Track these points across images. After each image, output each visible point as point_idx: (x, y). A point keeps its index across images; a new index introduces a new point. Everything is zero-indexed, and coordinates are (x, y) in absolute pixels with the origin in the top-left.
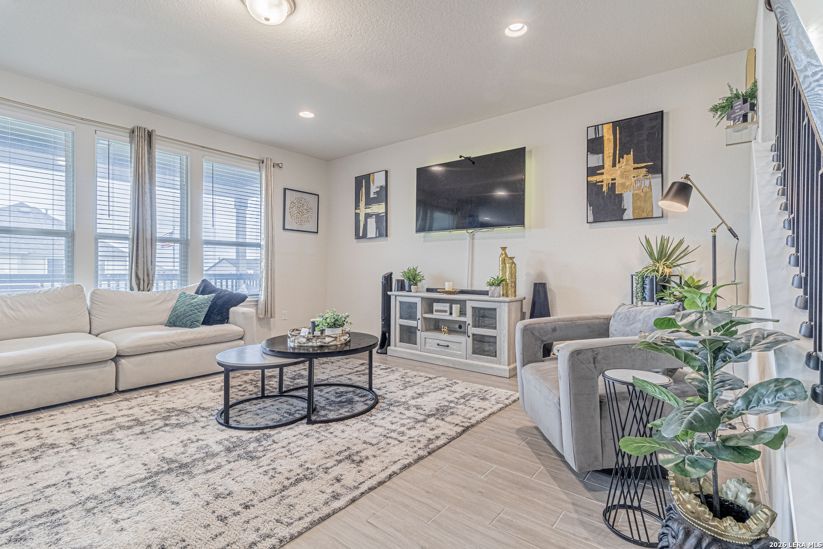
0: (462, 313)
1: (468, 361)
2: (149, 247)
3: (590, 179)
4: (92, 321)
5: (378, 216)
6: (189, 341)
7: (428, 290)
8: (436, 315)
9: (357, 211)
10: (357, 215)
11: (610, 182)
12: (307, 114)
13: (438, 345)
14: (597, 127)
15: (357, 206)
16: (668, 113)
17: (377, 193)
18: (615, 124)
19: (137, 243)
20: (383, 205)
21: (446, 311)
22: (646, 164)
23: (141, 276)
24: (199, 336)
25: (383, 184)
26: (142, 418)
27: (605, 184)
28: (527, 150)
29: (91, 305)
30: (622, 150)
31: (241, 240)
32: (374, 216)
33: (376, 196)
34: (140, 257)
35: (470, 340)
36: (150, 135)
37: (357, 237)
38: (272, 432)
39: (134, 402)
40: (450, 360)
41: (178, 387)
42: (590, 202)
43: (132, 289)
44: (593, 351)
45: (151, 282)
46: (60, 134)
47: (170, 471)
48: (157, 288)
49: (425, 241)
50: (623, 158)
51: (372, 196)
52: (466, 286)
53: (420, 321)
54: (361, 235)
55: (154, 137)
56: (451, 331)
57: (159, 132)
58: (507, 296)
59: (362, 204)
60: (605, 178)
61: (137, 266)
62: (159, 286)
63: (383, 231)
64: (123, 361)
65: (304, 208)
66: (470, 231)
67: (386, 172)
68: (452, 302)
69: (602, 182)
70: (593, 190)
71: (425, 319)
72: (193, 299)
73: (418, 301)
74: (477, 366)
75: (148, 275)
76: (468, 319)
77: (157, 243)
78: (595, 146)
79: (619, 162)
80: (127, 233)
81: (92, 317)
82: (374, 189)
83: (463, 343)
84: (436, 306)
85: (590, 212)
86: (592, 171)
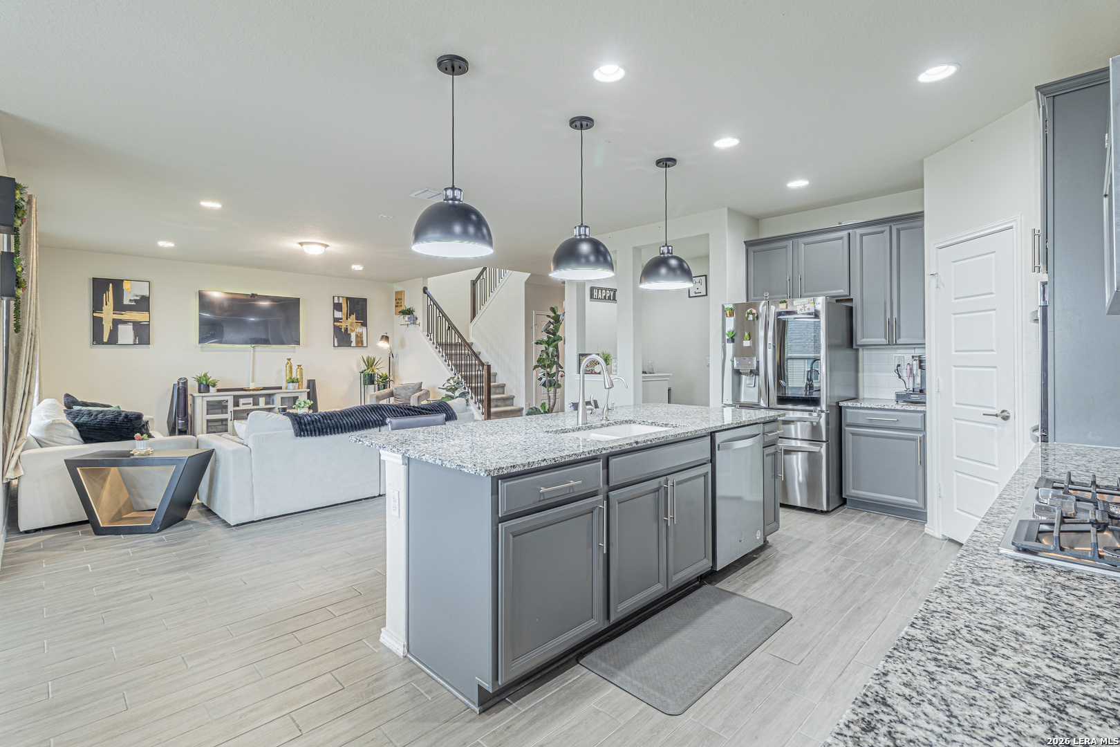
3: (335, 324)
5: (135, 324)
9: (97, 315)
10: (97, 319)
11: (345, 327)
14: (338, 297)
15: (98, 310)
16: (368, 300)
17: (133, 301)
18: (347, 299)
20: (145, 314)
21: (250, 404)
22: (360, 321)
25: (145, 294)
27: (342, 328)
28: (300, 300)
30: (350, 312)
32: (131, 324)
33: (133, 304)
42: (335, 336)
50: (351, 316)
51: (127, 302)
53: (231, 413)
54: (105, 340)
59: (107, 308)
60: (343, 325)
66: (252, 346)
67: (148, 282)
68: (256, 397)
70: (337, 330)
71: (235, 411)
73: (230, 398)
76: (278, 405)
78: (337, 307)
79: (349, 318)
82: (130, 296)
84: (242, 401)
85: (336, 341)
86: (336, 320)
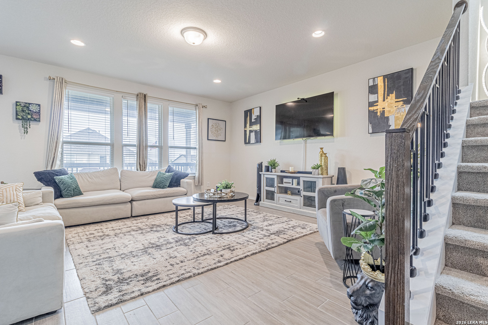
0: (298, 184)
1: (301, 210)
2: (145, 150)
3: (371, 108)
4: (121, 184)
5: (256, 131)
6: (162, 194)
7: (282, 171)
8: (285, 185)
9: (245, 129)
10: (245, 131)
11: (382, 110)
12: (217, 81)
13: (286, 201)
14: (374, 79)
15: (245, 126)
16: (416, 69)
17: (255, 119)
18: (385, 77)
19: (140, 148)
20: (259, 125)
21: (290, 183)
22: (403, 99)
23: (141, 164)
24: (166, 192)
25: (259, 114)
26: (142, 227)
27: (378, 111)
28: (334, 93)
29: (121, 177)
30: (389, 91)
31: (188, 146)
32: (254, 132)
33: (255, 121)
34: (141, 155)
35: (302, 198)
36: (145, 96)
37: (246, 143)
39: (138, 221)
40: (291, 209)
41: (157, 216)
42: (370, 122)
43: (137, 170)
44: (342, 200)
45: (146, 167)
46: (107, 98)
47: (152, 247)
48: (149, 170)
49: (280, 145)
50: (389, 96)
51: (253, 121)
52: (302, 169)
53: (276, 188)
54: (247, 142)
55: (147, 97)
56: (292, 194)
57: (149, 94)
58: (323, 175)
59: (248, 125)
60: (379, 108)
61: (140, 159)
62: (149, 169)
63: (259, 140)
64: (134, 203)
65: (218, 128)
66: (304, 139)
67: (260, 108)
68: (293, 178)
69: (377, 110)
70: (372, 115)
71: (279, 187)
72: (164, 175)
73: (275, 177)
74: (306, 212)
75: (144, 163)
76: (301, 187)
77: (148, 148)
78: (373, 89)
79: (387, 98)
80: (135, 143)
81: (121, 183)
82: (254, 117)
83: (299, 200)
84: (285, 180)
85: (370, 127)
86: (371, 104)
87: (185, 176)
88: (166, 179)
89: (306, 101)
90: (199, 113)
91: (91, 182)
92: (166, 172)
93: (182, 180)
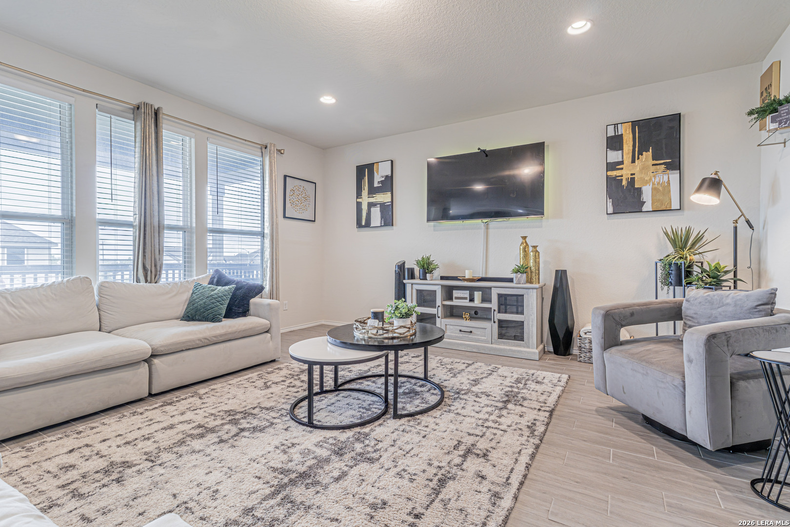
0: (486, 299)
1: (494, 346)
2: (157, 235)
3: (609, 173)
4: (102, 317)
5: (383, 206)
6: (221, 335)
7: (442, 278)
8: (455, 302)
9: (359, 200)
10: (359, 205)
11: (630, 176)
12: (328, 100)
13: (460, 331)
14: (616, 125)
15: (359, 194)
16: (684, 115)
17: (382, 182)
18: (634, 123)
19: (145, 230)
20: (389, 194)
21: (465, 298)
22: (665, 161)
23: (148, 267)
24: (230, 330)
25: (389, 173)
26: (207, 423)
27: (624, 178)
28: (545, 144)
29: (100, 300)
30: (641, 147)
32: (379, 206)
33: (380, 185)
34: (147, 245)
35: (496, 325)
36: (156, 113)
37: (359, 225)
38: (366, 429)
40: (474, 345)
42: (610, 194)
43: (138, 281)
44: (726, 335)
45: (158, 273)
47: (292, 482)
48: (167, 279)
49: (434, 230)
50: (642, 155)
51: (376, 185)
52: (481, 273)
53: (440, 308)
54: (363, 224)
55: (160, 116)
56: (472, 318)
57: (165, 110)
58: (531, 283)
59: (365, 193)
60: (625, 173)
61: (144, 256)
62: (167, 277)
63: (388, 220)
64: (156, 361)
65: (303, 196)
66: (485, 221)
67: (392, 162)
68: (472, 290)
69: (622, 176)
70: (613, 184)
71: (444, 305)
72: (213, 290)
73: (438, 290)
74: (504, 350)
75: (155, 266)
76: (494, 305)
77: (165, 231)
78: (615, 143)
79: (638, 158)
80: (131, 219)
81: (102, 313)
82: (378, 179)
83: (490, 328)
84: (456, 294)
85: (610, 204)
86: (611, 166)
87: (257, 290)
88: (219, 299)
89: (487, 156)
90: (270, 162)
91: (19, 317)
92: (211, 283)
93: (252, 301)
